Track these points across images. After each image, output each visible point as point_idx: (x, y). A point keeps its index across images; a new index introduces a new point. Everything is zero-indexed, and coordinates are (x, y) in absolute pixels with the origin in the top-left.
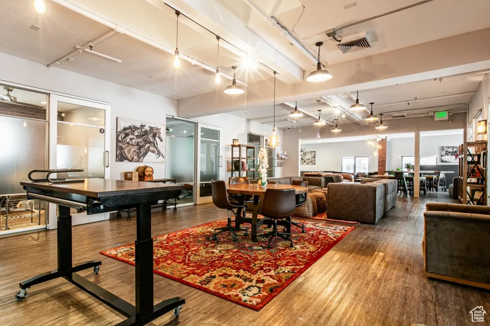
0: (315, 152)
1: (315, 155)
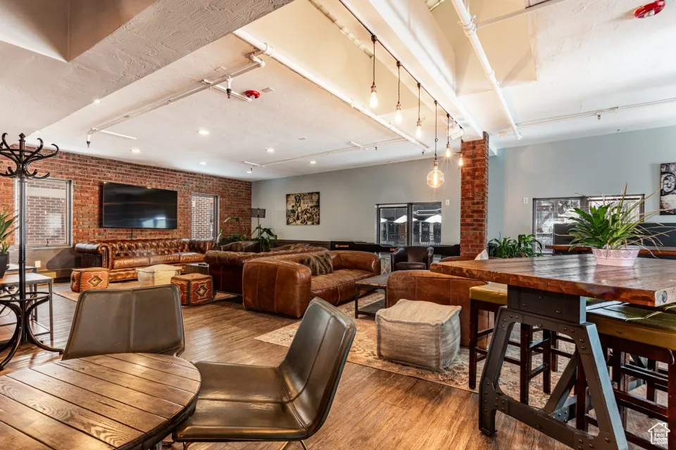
0: (318, 193)
1: (318, 201)
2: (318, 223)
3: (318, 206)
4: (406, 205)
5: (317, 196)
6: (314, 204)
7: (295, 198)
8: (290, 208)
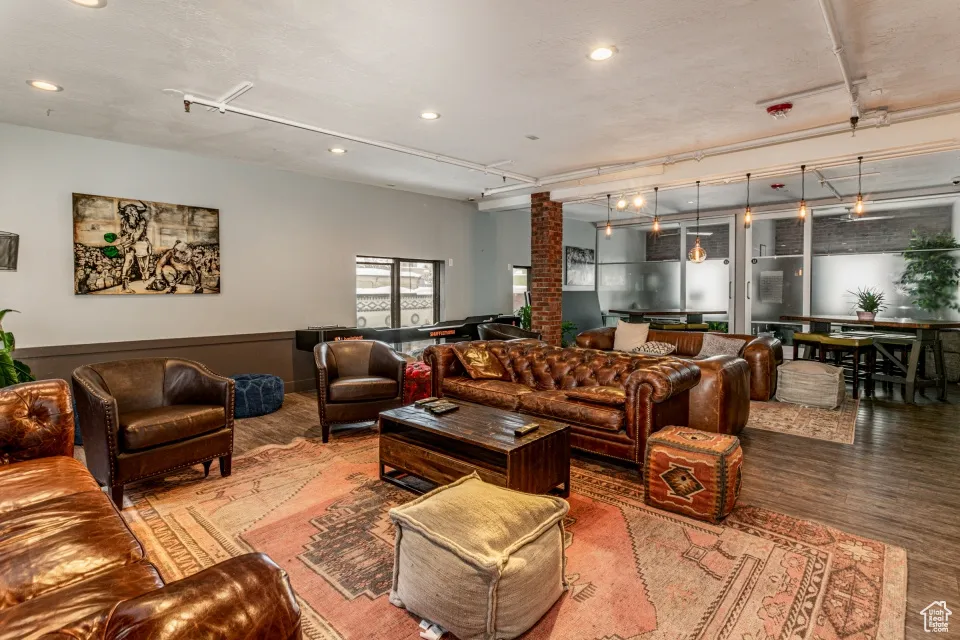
0: (216, 213)
2: (217, 289)
3: (215, 246)
4: (391, 261)
5: (211, 218)
6: (201, 238)
7: (122, 211)
8: (95, 239)
